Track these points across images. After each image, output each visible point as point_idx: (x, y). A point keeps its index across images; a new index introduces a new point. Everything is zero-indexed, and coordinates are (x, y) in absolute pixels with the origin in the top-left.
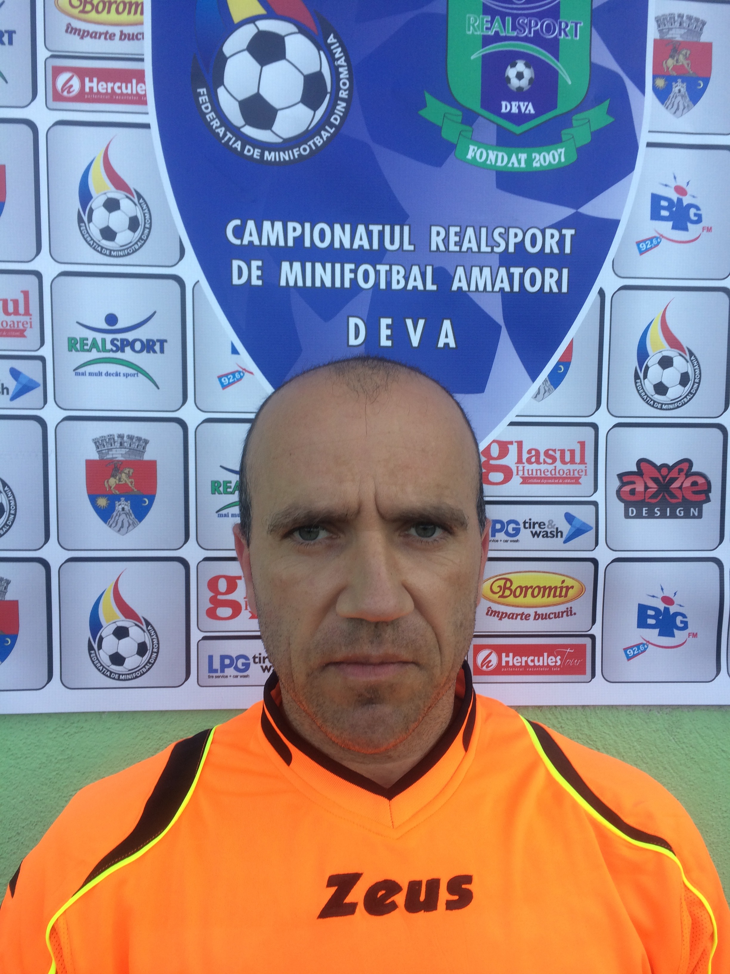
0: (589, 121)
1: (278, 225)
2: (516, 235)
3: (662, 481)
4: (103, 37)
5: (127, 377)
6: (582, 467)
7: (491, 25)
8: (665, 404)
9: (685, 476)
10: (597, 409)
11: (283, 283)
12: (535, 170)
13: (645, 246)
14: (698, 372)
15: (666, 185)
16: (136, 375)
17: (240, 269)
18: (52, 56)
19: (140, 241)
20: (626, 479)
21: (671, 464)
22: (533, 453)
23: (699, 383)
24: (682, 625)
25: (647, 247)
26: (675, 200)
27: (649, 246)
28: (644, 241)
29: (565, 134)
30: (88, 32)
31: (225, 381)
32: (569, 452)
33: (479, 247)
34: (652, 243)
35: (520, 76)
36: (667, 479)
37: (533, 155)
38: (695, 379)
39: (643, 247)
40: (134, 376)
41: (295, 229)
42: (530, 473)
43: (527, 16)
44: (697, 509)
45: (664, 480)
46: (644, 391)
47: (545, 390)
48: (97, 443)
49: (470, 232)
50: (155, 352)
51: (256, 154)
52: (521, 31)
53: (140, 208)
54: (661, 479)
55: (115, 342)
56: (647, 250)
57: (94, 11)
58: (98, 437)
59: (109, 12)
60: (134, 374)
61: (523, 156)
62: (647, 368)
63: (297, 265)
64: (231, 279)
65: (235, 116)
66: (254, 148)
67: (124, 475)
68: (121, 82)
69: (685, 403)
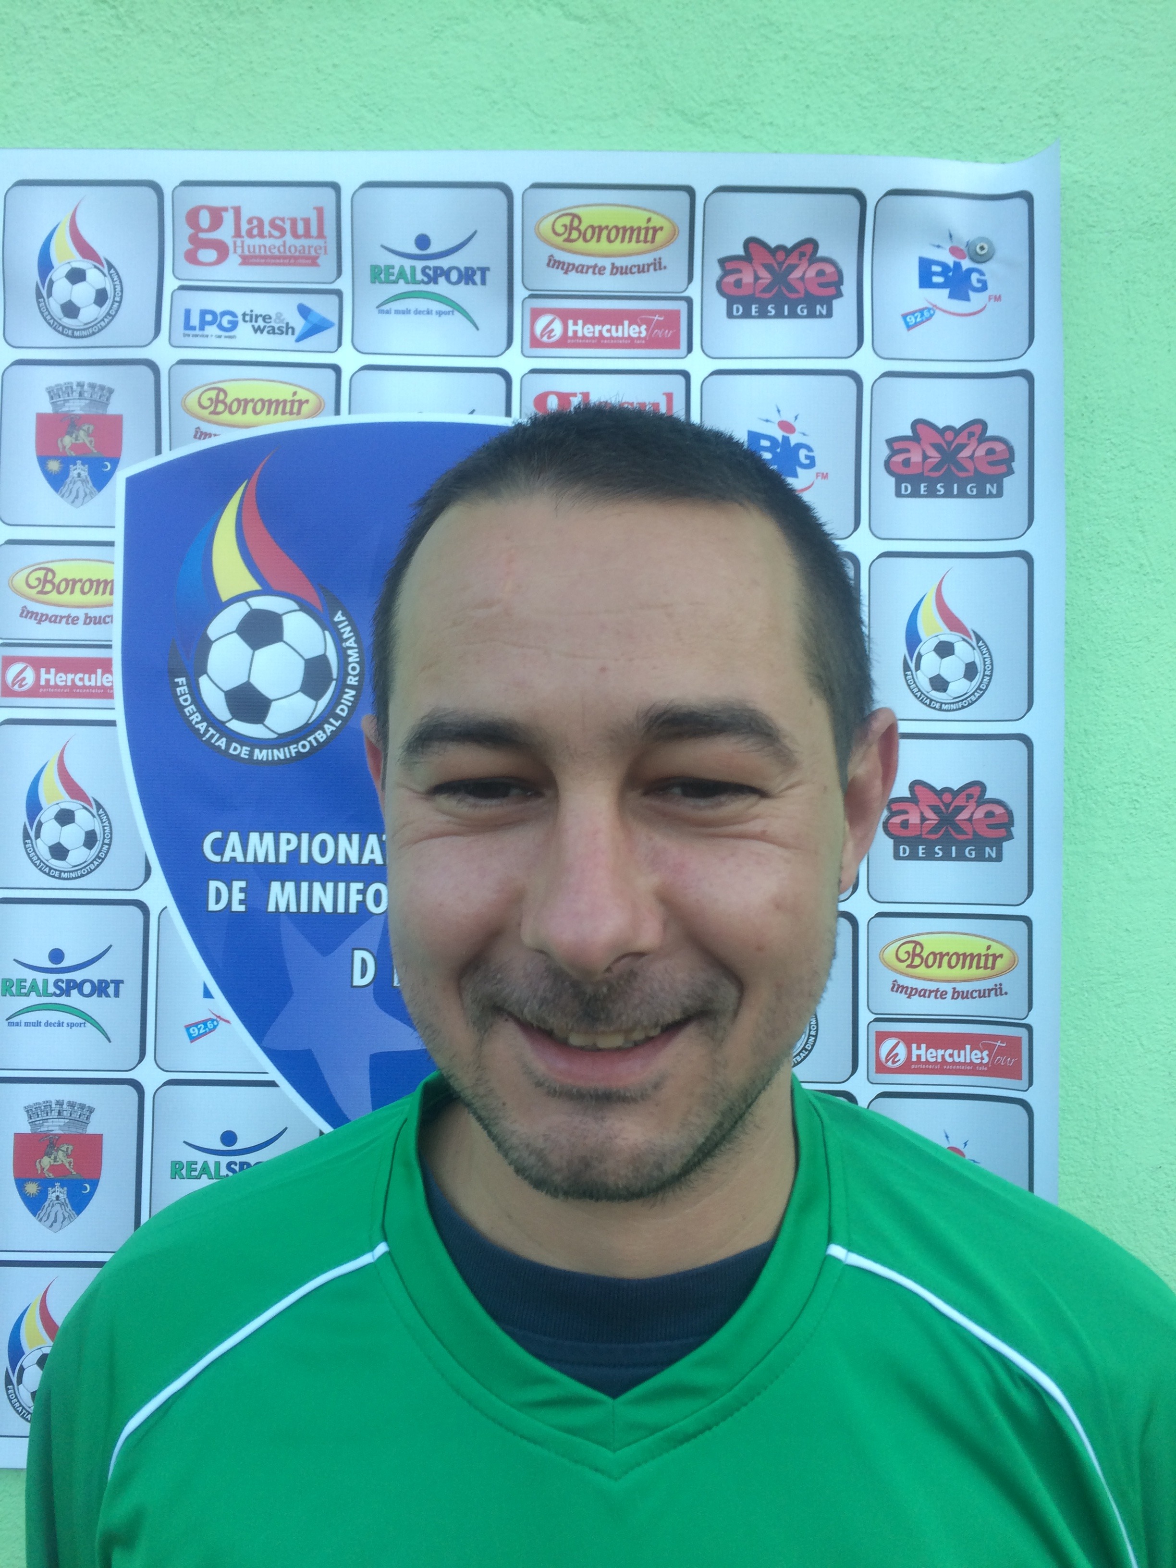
1: (268, 837)
5: (71, 1027)
11: (271, 908)
18: (3, 645)
41: (289, 842)
48: (32, 1112)
50: (108, 995)
57: (54, 592)
58: (31, 1104)
63: (290, 886)
64: (207, 904)
65: (219, 707)
66: (242, 746)
67: (60, 1152)
68: (84, 673)
69: (799, 1063)
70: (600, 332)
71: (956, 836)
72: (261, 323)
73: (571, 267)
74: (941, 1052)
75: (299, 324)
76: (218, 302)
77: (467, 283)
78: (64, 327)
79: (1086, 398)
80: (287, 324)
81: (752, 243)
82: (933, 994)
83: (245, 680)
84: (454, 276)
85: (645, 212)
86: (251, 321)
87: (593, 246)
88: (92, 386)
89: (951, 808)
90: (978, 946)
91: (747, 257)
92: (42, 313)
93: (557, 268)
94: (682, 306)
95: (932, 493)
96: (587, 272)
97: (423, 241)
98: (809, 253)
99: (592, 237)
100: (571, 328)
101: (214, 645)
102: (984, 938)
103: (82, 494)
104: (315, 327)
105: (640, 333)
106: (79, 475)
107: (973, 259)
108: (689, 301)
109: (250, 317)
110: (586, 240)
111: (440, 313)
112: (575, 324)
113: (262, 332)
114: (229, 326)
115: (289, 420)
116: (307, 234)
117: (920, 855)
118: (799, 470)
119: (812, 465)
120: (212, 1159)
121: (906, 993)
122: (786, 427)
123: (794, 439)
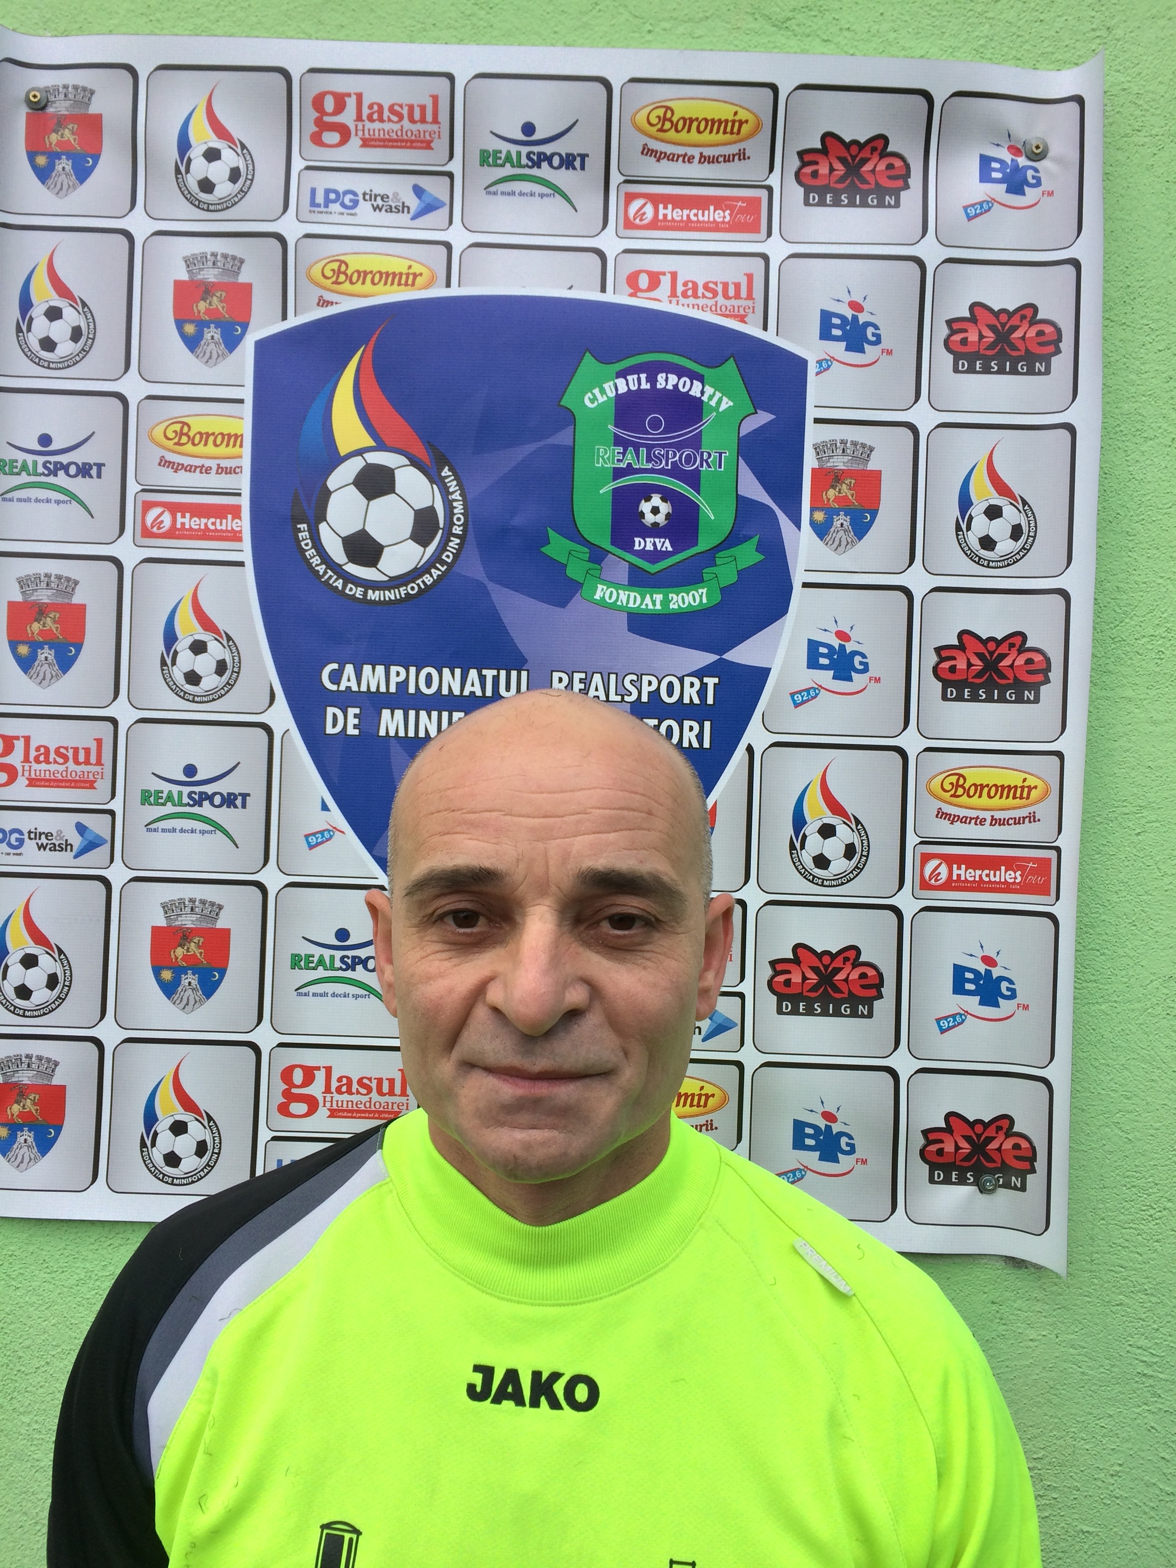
0: (735, 558)
1: (380, 669)
2: (650, 683)
3: (824, 971)
4: (198, 470)
5: (203, 834)
7: (623, 457)
8: (827, 880)
9: (851, 966)
10: (745, 884)
11: (382, 733)
12: (671, 612)
13: (800, 698)
14: (866, 843)
15: (826, 630)
16: (214, 833)
17: (335, 715)
18: (143, 490)
19: (227, 685)
20: (779, 967)
21: (834, 951)
23: (867, 857)
24: (848, 1149)
25: (802, 699)
26: (837, 648)
27: (805, 698)
28: (800, 692)
29: (707, 573)
30: (183, 465)
31: (313, 840)
33: (607, 696)
34: (809, 694)
35: (655, 511)
36: (830, 969)
37: (670, 595)
38: (862, 851)
40: (212, 834)
41: (398, 674)
43: (663, 446)
44: (866, 1006)
45: (826, 970)
46: (802, 864)
48: (167, 908)
49: (597, 678)
50: (236, 807)
51: (359, 592)
52: (657, 463)
53: (229, 651)
54: (822, 969)
55: (193, 795)
56: (803, 702)
57: (190, 444)
58: (167, 901)
59: (206, 444)
60: (212, 832)
61: (659, 597)
62: (805, 837)
63: (399, 713)
64: (325, 728)
65: (337, 552)
66: (356, 587)
67: (192, 944)
68: (216, 518)
69: (851, 880)
70: (688, 216)
71: (999, 681)
72: (379, 202)
73: (663, 155)
74: (978, 872)
75: (413, 203)
76: (341, 182)
77: (567, 168)
78: (200, 201)
79: (1129, 286)
80: (403, 203)
81: (828, 137)
82: (973, 821)
83: (361, 527)
84: (556, 161)
85: (731, 106)
86: (371, 200)
87: (683, 136)
88: (225, 256)
89: (995, 655)
90: (1014, 779)
91: (824, 151)
92: (180, 188)
93: (651, 156)
94: (764, 194)
95: (987, 370)
96: (677, 160)
97: (528, 128)
98: (880, 147)
99: (683, 128)
100: (662, 211)
101: (333, 496)
102: (1021, 771)
103: (215, 355)
104: (428, 208)
105: (724, 217)
106: (212, 337)
107: (1029, 158)
108: (770, 189)
109: (370, 196)
110: (677, 131)
111: (542, 196)
112: (665, 208)
113: (380, 210)
114: (351, 204)
115: (402, 291)
116: (423, 120)
117: (966, 697)
118: (866, 345)
119: (878, 341)
120: (327, 953)
121: (949, 820)
122: (856, 306)
123: (863, 318)
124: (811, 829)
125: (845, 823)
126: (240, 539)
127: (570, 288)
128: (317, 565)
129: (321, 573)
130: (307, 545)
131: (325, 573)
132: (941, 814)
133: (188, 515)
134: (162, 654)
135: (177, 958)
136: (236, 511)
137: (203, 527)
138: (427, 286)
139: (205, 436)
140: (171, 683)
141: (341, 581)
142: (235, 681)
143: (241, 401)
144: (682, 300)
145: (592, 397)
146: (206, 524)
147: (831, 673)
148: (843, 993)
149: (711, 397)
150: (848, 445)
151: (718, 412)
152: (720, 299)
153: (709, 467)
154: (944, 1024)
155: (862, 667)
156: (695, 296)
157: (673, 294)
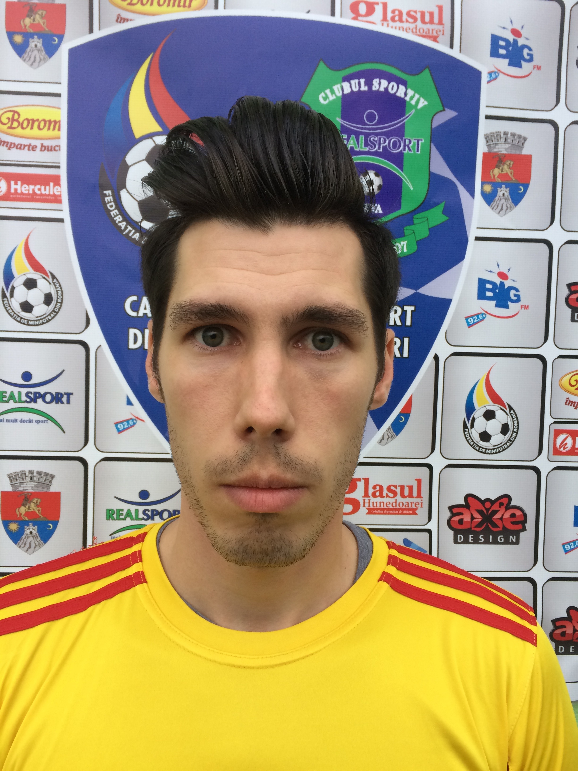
0: (427, 219)
3: (486, 513)
4: (27, 148)
5: (38, 423)
6: (419, 500)
7: (348, 142)
8: (488, 449)
9: (505, 509)
10: (432, 452)
13: (472, 321)
14: (516, 423)
15: (491, 272)
16: (46, 422)
17: (135, 336)
19: (53, 313)
20: (455, 511)
21: (493, 499)
22: (378, 488)
23: (517, 433)
25: (474, 321)
26: (498, 284)
27: (476, 321)
28: (472, 316)
29: (408, 230)
30: (15, 144)
31: (121, 427)
32: (408, 488)
34: (478, 318)
35: (371, 183)
36: (490, 511)
38: (514, 428)
39: (471, 321)
40: (44, 423)
42: (375, 505)
43: (376, 134)
44: (515, 537)
45: (487, 512)
46: (471, 439)
47: (388, 436)
48: (12, 477)
50: (62, 403)
52: (372, 147)
53: (54, 287)
54: (485, 511)
55: (30, 395)
56: (474, 324)
57: (20, 128)
58: (12, 473)
59: (32, 128)
60: (44, 421)
62: (474, 419)
65: (134, 213)
67: (32, 504)
68: (41, 185)
69: (506, 449)
101: (130, 168)
103: (38, 59)
106: (36, 46)
118: (523, 63)
119: (531, 60)
120: (133, 508)
121: (574, 406)
122: (516, 33)
123: (521, 42)
124: (478, 414)
125: (502, 409)
126: (60, 202)
127: (309, 12)
128: (119, 222)
129: (123, 228)
130: (111, 206)
131: (126, 228)
132: (569, 402)
133: (19, 183)
134: (3, 289)
135: (21, 514)
136: (56, 180)
137: (31, 192)
138: (200, 8)
139: (31, 122)
140: (10, 311)
141: (138, 234)
142: (59, 309)
143: (59, 95)
144: (391, 23)
145: (324, 96)
146: (33, 190)
147: (494, 303)
148: (499, 527)
149: (412, 98)
150: (509, 135)
151: (417, 109)
152: (419, 23)
153: (410, 150)
154: (568, 547)
155: (515, 298)
156: (401, 20)
157: (385, 18)
